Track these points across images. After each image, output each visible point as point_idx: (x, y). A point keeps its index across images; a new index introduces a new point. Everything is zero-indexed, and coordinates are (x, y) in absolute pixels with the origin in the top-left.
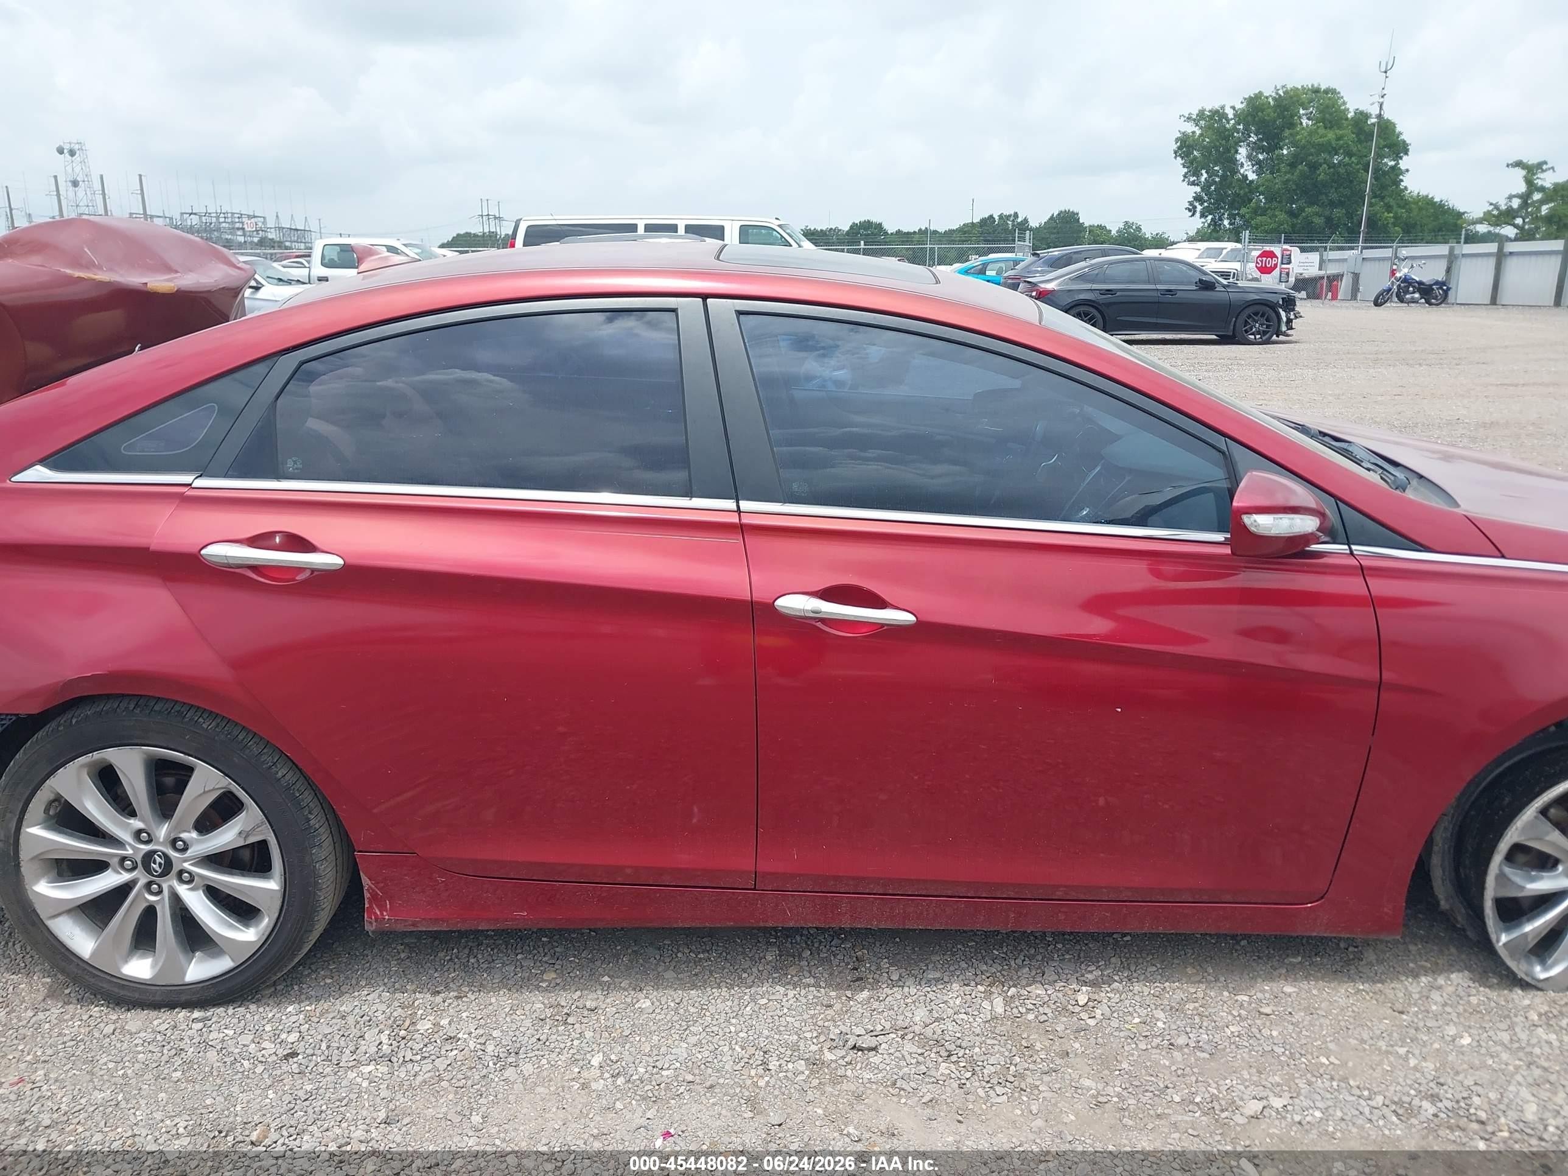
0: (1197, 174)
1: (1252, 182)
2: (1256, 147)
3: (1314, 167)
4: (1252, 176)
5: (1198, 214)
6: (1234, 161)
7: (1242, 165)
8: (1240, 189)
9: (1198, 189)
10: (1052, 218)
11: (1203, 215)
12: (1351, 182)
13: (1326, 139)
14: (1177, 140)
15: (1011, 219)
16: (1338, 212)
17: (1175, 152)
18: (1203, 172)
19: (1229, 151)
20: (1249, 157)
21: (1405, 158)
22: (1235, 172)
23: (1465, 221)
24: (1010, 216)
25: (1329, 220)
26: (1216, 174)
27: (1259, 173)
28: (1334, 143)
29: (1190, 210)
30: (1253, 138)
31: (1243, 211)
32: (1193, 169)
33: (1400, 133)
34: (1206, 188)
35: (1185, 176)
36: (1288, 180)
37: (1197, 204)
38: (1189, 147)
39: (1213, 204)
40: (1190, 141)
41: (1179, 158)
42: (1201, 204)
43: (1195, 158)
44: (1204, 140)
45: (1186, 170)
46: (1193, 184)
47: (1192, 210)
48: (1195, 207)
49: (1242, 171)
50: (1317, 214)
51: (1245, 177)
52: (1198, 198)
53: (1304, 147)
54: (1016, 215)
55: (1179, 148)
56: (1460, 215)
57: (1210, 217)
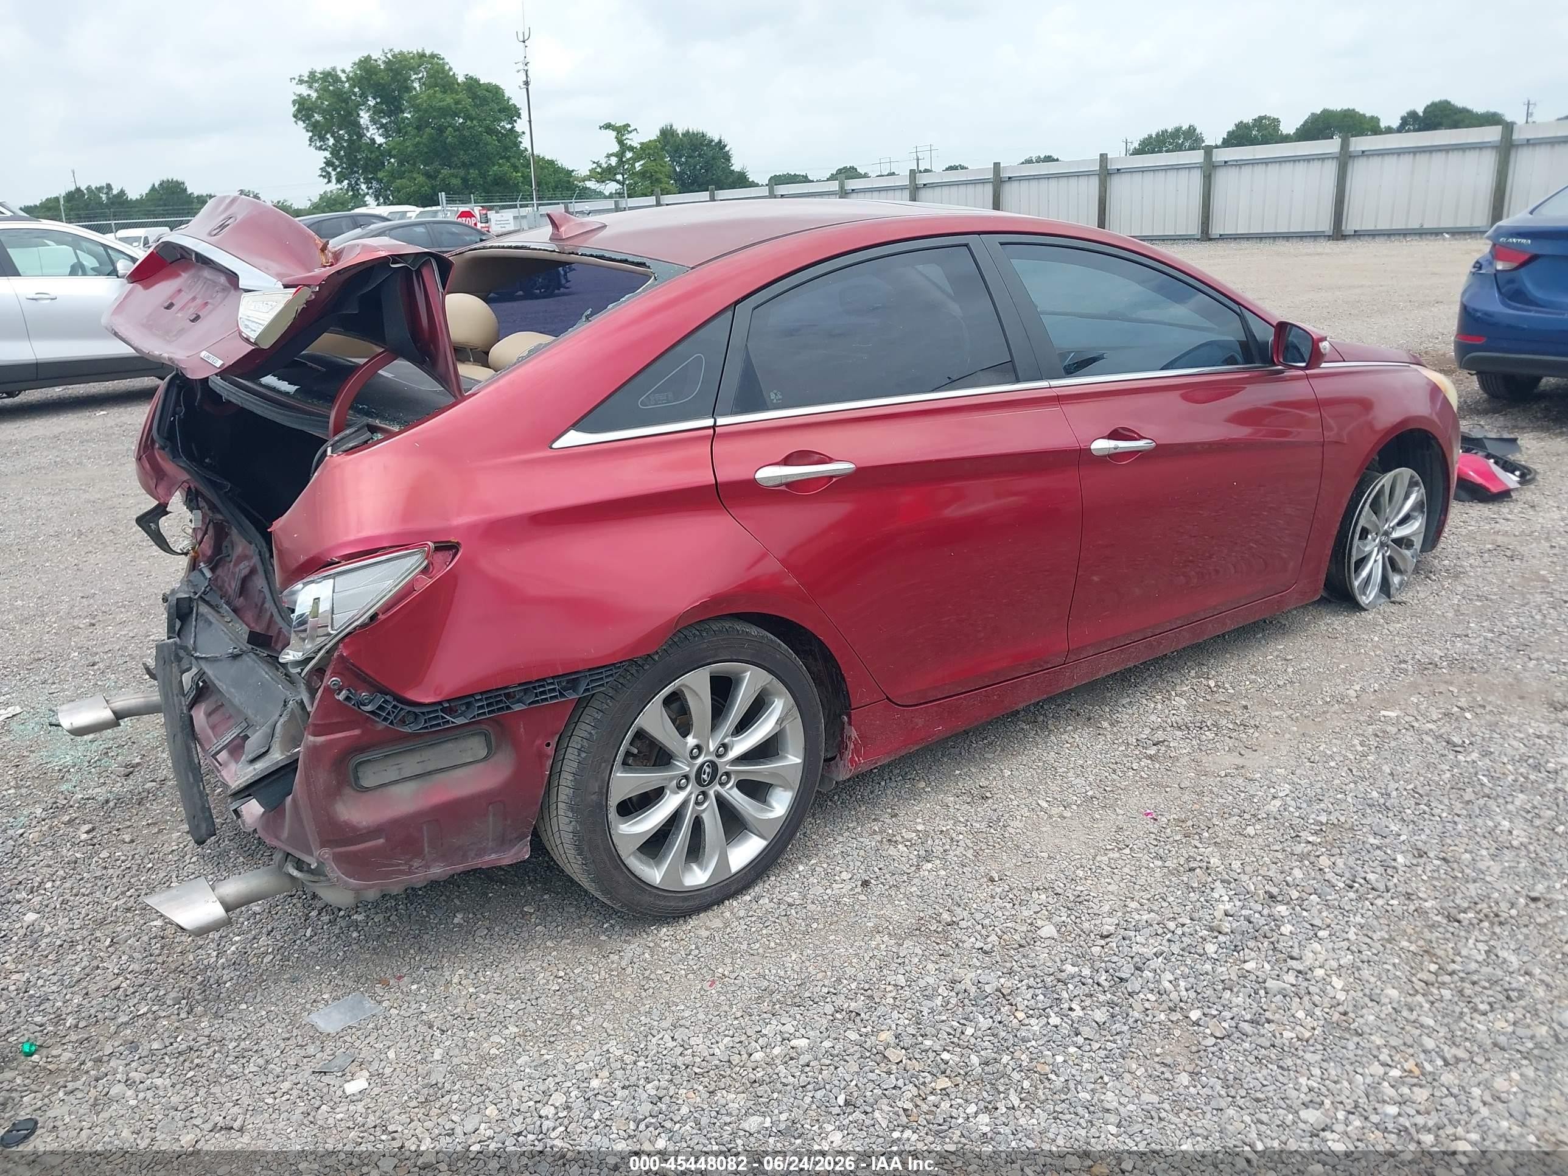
0: (323, 139)
1: (380, 145)
2: (376, 112)
3: (441, 130)
4: (380, 140)
5: (334, 180)
6: (358, 125)
7: (368, 129)
8: (371, 152)
9: (327, 154)
10: (153, 188)
11: (339, 181)
12: (478, 144)
13: (445, 103)
14: (294, 102)
15: (105, 191)
16: (473, 173)
17: (295, 116)
18: (328, 136)
19: (350, 114)
20: (373, 121)
21: (518, 121)
22: (361, 136)
23: (577, 179)
24: (102, 188)
25: (465, 180)
26: (341, 138)
27: (386, 135)
28: (453, 106)
29: (324, 177)
30: (372, 102)
31: (380, 175)
32: (318, 132)
33: (509, 99)
34: (335, 153)
35: (311, 140)
36: (418, 143)
37: (330, 169)
38: (309, 109)
39: (346, 169)
40: (308, 104)
41: (300, 123)
42: (334, 170)
43: (317, 122)
44: (322, 103)
45: (310, 134)
46: (320, 148)
47: (328, 176)
48: (329, 173)
49: (368, 135)
50: (453, 175)
51: (373, 140)
52: (328, 163)
53: (426, 111)
54: (109, 187)
55: (299, 111)
56: (569, 173)
57: (346, 182)
